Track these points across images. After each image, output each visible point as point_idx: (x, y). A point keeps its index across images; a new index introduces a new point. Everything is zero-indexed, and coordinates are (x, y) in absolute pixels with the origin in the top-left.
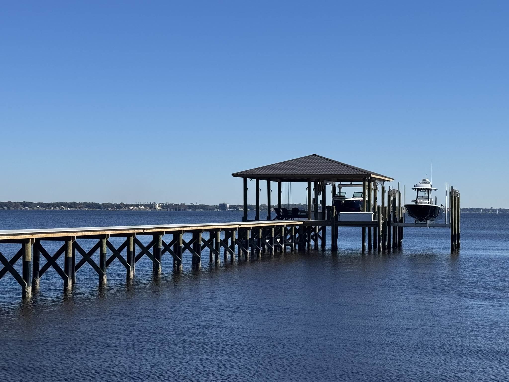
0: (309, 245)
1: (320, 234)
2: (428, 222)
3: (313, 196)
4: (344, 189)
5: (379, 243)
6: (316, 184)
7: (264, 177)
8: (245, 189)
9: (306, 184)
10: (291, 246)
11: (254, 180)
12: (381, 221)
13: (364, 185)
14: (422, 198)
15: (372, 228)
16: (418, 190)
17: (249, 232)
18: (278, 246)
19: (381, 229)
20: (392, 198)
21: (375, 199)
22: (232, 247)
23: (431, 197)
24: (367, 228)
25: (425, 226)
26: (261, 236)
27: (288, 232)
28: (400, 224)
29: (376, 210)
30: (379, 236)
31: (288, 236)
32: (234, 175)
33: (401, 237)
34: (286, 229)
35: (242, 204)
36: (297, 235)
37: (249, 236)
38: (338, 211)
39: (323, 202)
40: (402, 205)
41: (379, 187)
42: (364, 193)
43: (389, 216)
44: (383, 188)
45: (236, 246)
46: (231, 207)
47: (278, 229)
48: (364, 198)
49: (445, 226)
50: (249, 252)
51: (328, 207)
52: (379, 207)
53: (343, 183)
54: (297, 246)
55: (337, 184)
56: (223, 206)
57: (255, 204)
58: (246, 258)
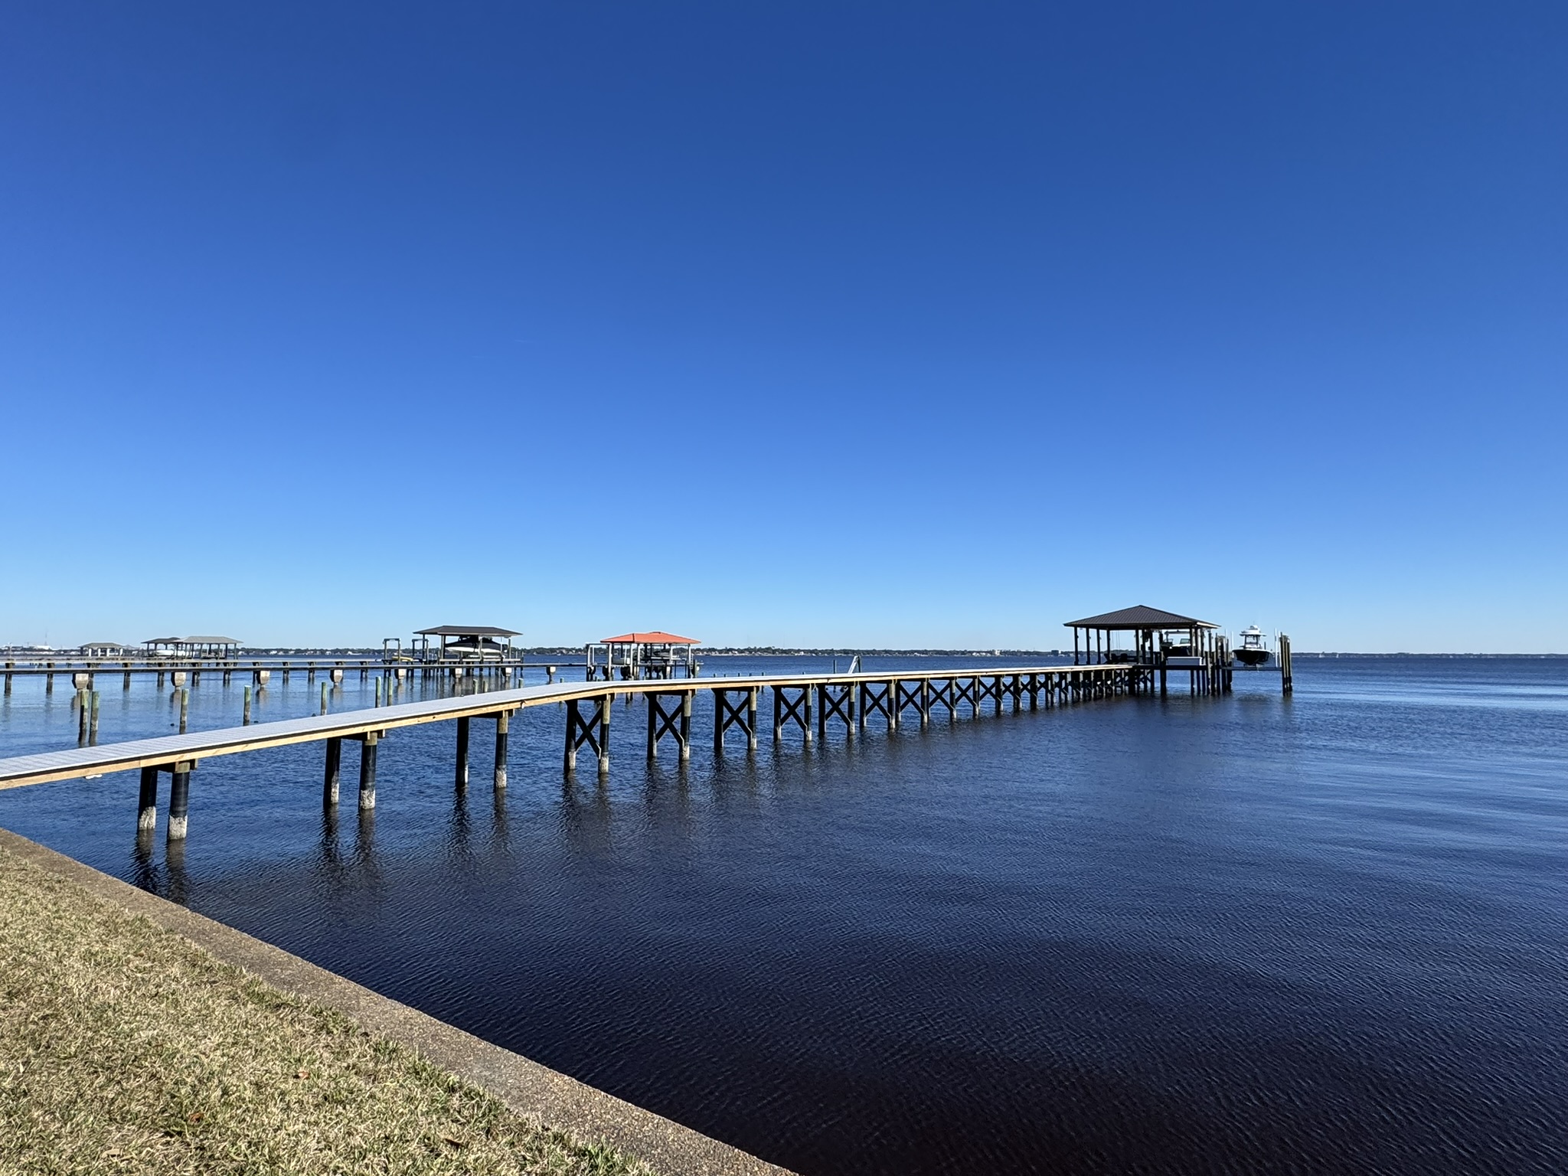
0: (1139, 687)
1: (1149, 676)
2: (1258, 666)
3: (1141, 643)
4: (1170, 636)
5: (1208, 684)
6: (1143, 632)
7: (1093, 626)
8: (1076, 637)
9: (1133, 632)
10: (1121, 687)
11: (1084, 629)
12: (1210, 665)
13: (1191, 632)
14: (1251, 643)
15: (1201, 672)
16: (1247, 636)
17: (1081, 675)
18: (1109, 687)
19: (1210, 672)
20: (1219, 644)
21: (1202, 644)
22: (1066, 688)
23: (1259, 642)
24: (1195, 672)
25: (1255, 669)
26: (1092, 679)
27: (1118, 675)
28: (1229, 668)
29: (1204, 655)
30: (1208, 679)
31: (1118, 679)
32: (1066, 625)
33: (1230, 679)
34: (1115, 673)
35: (1074, 650)
36: (1127, 678)
37: (1081, 679)
38: (1166, 655)
39: (1151, 648)
40: (1230, 650)
41: (1206, 634)
42: (1191, 640)
43: (1217, 660)
44: (1210, 635)
45: (1070, 687)
46: (1062, 653)
47: (1108, 672)
48: (1191, 643)
49: (1275, 669)
50: (1081, 693)
51: (1156, 653)
52: (1206, 653)
53: (1170, 630)
54: (1127, 688)
55: (1164, 631)
56: (1055, 653)
57: (1086, 650)
58: (1079, 698)
